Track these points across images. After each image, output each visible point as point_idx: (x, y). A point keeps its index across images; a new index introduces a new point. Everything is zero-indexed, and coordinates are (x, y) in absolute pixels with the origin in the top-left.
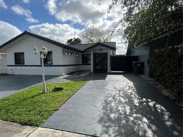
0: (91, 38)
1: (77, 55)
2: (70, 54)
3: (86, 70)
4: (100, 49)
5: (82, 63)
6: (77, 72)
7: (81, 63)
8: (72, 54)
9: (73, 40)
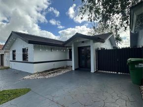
4: (83, 42)
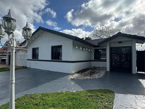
0: (101, 36)
1: (89, 50)
2: (81, 48)
3: (99, 68)
4: (120, 42)
5: (95, 59)
6: (89, 69)
7: (93, 59)
8: (83, 48)
9: (85, 38)
